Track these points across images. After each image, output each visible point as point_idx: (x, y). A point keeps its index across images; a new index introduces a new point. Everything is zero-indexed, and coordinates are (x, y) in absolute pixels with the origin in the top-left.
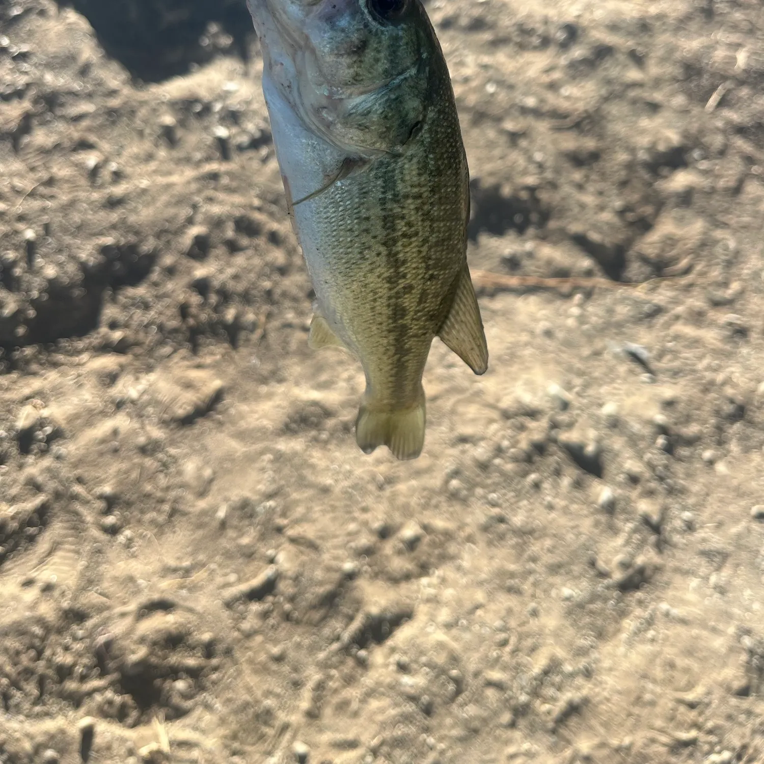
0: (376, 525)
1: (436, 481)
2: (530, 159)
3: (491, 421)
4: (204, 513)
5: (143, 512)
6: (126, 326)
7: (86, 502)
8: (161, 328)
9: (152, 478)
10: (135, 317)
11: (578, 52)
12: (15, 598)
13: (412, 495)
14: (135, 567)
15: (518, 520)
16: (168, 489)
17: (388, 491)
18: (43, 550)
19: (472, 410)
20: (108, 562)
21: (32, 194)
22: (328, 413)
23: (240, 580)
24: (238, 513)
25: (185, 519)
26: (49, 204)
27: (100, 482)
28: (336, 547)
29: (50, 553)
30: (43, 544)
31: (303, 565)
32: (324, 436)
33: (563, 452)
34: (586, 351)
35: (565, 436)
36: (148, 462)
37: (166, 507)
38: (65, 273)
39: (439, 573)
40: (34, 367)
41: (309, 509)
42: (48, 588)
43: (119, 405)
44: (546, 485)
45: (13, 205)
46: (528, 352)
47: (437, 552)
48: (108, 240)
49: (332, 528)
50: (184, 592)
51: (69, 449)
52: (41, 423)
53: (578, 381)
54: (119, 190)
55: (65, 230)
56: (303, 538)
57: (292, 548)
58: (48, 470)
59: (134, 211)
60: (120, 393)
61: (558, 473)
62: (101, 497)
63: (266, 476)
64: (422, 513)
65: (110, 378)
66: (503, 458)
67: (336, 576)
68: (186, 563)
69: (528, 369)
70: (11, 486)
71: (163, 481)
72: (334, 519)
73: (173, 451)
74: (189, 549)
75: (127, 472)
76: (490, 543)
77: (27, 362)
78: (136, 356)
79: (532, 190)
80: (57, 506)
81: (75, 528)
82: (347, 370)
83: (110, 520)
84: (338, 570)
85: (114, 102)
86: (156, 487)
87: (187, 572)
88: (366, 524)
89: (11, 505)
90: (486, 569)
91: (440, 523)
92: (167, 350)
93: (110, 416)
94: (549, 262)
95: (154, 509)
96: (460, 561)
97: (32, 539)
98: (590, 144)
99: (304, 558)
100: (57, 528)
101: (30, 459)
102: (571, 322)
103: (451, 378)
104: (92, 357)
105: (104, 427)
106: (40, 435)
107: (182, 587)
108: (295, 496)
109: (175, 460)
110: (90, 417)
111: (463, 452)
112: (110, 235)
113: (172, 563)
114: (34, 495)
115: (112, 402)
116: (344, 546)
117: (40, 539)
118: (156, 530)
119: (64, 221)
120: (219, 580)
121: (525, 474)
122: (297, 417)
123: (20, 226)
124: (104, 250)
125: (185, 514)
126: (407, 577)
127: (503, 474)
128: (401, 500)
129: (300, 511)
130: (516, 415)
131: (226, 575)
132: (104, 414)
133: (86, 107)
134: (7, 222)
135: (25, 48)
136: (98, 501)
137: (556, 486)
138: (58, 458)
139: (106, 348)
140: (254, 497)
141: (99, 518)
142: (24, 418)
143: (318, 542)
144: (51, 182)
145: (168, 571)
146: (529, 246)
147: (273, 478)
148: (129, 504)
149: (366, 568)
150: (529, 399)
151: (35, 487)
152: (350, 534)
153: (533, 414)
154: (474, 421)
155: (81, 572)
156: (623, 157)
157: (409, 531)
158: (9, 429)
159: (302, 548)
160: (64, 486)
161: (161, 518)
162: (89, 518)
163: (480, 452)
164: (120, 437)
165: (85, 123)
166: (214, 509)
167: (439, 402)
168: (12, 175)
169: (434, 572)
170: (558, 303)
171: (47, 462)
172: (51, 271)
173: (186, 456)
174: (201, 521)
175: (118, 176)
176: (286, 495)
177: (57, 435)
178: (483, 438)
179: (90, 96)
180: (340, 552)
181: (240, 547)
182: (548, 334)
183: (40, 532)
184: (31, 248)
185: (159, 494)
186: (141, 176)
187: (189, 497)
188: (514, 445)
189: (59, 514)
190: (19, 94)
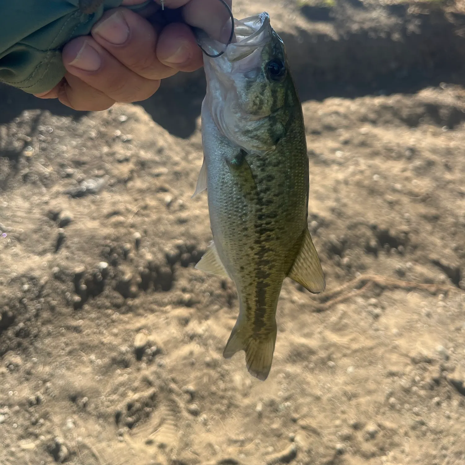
0: (352, 422)
1: (381, 398)
2: (402, 216)
3: (406, 365)
4: (248, 407)
5: (212, 404)
6: (191, 291)
7: (179, 395)
8: (212, 294)
9: (215, 383)
10: (197, 287)
11: (418, 163)
12: (143, 451)
13: (369, 406)
14: (212, 438)
15: (432, 424)
16: (225, 390)
17: (354, 402)
18: (156, 423)
19: (394, 357)
20: (195, 433)
21: (137, 214)
22: (312, 352)
23: (275, 451)
24: (269, 409)
25: (237, 410)
26: (146, 219)
27: (186, 383)
28: (330, 434)
29: (160, 425)
30: (155, 419)
31: (311, 444)
32: (312, 365)
33: (450, 385)
34: (452, 328)
35: (450, 376)
36: (212, 372)
37: (225, 402)
38: (157, 258)
39: (391, 454)
40: (141, 311)
41: (310, 409)
42: (162, 446)
43: (192, 337)
44: (444, 405)
45: (128, 219)
46: (419, 325)
47: (388, 441)
48: (180, 242)
49: (326, 422)
50: (242, 456)
51: (167, 361)
52: (149, 344)
53: (451, 345)
54: (184, 215)
55: (156, 235)
56: (310, 427)
57: (304, 433)
58: (155, 373)
59: (193, 227)
60: (193, 329)
61: (449, 398)
62: (187, 392)
63: (283, 386)
64: (376, 417)
65: (185, 322)
66: (417, 387)
67: (333, 452)
68: (242, 438)
69: (421, 335)
70: (134, 381)
71: (222, 385)
72: (326, 417)
73: (226, 367)
74: (242, 429)
75: (201, 378)
76: (418, 437)
77: (137, 307)
78: (199, 309)
79: (406, 233)
80: (161, 396)
81: (173, 410)
82: (319, 327)
83: (193, 406)
84: (334, 448)
85: (178, 168)
86: (218, 388)
87: (242, 443)
88: (345, 421)
89: (135, 393)
90: (419, 453)
91: (388, 424)
92: (216, 307)
93: (187, 343)
94: (422, 275)
95: (219, 402)
96: (403, 447)
97: (148, 415)
98: (433, 211)
99: (311, 439)
100: (162, 410)
101: (143, 365)
102: (439, 310)
103: (378, 337)
104: (173, 308)
105: (185, 350)
106: (149, 351)
107: (241, 452)
108: (301, 400)
109: (228, 372)
110: (177, 343)
111: (394, 382)
112: (181, 239)
113: (234, 437)
114: (148, 388)
115: (188, 335)
116: (335, 434)
117: (153, 415)
118: (221, 416)
119: (155, 229)
120: (263, 450)
121: (432, 397)
122: (295, 353)
123: (132, 230)
124: (179, 247)
125: (237, 407)
126: (373, 455)
127: (419, 396)
128: (363, 408)
129: (305, 410)
130: (420, 362)
131: (266, 447)
132: (183, 342)
133: (163, 170)
134: (126, 227)
135: (129, 137)
136: (186, 394)
137: (449, 405)
138: (160, 366)
139: (180, 303)
140: (278, 400)
141: (187, 405)
142: (139, 340)
143: (319, 430)
144: (146, 207)
145: (231, 442)
146: (409, 264)
147: (287, 388)
148: (203, 398)
149: (349, 448)
150: (426, 353)
151: (148, 383)
152: (337, 427)
153: (430, 361)
154: (396, 364)
155: (181, 438)
156: (451, 220)
157: (371, 427)
158: (131, 346)
159: (310, 434)
160: (165, 383)
161: (223, 409)
162: (182, 405)
163: (404, 382)
164: (195, 356)
165: (162, 178)
166: (254, 405)
167: (375, 351)
168: (125, 202)
169: (388, 454)
170: (430, 299)
171: (153, 368)
172: (149, 257)
173: (234, 371)
174: (247, 412)
175: (182, 207)
176: (295, 400)
177: (158, 352)
178: (404, 374)
179: (164, 164)
180: (333, 437)
181: (273, 430)
182: (429, 315)
183: (153, 410)
184: (137, 243)
185: (221, 393)
186: (195, 209)
187: (239, 396)
188: (423, 379)
189: (163, 401)
190: (127, 160)
